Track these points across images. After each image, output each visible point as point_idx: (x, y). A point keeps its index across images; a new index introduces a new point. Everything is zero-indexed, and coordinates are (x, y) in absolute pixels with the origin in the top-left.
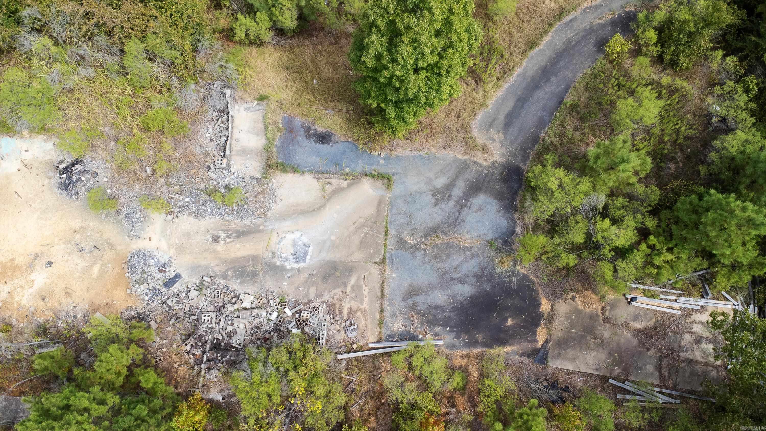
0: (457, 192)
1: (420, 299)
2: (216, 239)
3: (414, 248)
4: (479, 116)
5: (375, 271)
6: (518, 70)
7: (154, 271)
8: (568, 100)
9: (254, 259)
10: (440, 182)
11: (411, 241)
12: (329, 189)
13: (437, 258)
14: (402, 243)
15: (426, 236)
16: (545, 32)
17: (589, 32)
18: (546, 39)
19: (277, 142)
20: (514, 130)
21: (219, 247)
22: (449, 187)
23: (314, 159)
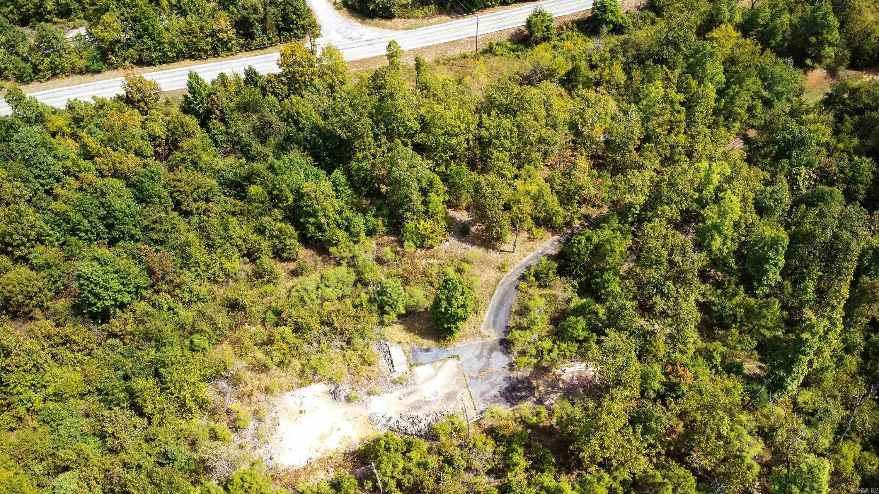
0: (485, 353)
1: (487, 395)
2: (400, 399)
3: (477, 378)
4: (482, 325)
5: (465, 390)
6: (490, 306)
7: (381, 418)
8: (513, 310)
9: (418, 401)
10: (477, 353)
11: (475, 376)
12: (437, 367)
13: (487, 379)
14: (472, 378)
15: (479, 372)
16: (495, 289)
17: (511, 284)
18: (497, 291)
19: (411, 357)
20: (497, 326)
21: (403, 401)
22: (481, 353)
23: (427, 358)
